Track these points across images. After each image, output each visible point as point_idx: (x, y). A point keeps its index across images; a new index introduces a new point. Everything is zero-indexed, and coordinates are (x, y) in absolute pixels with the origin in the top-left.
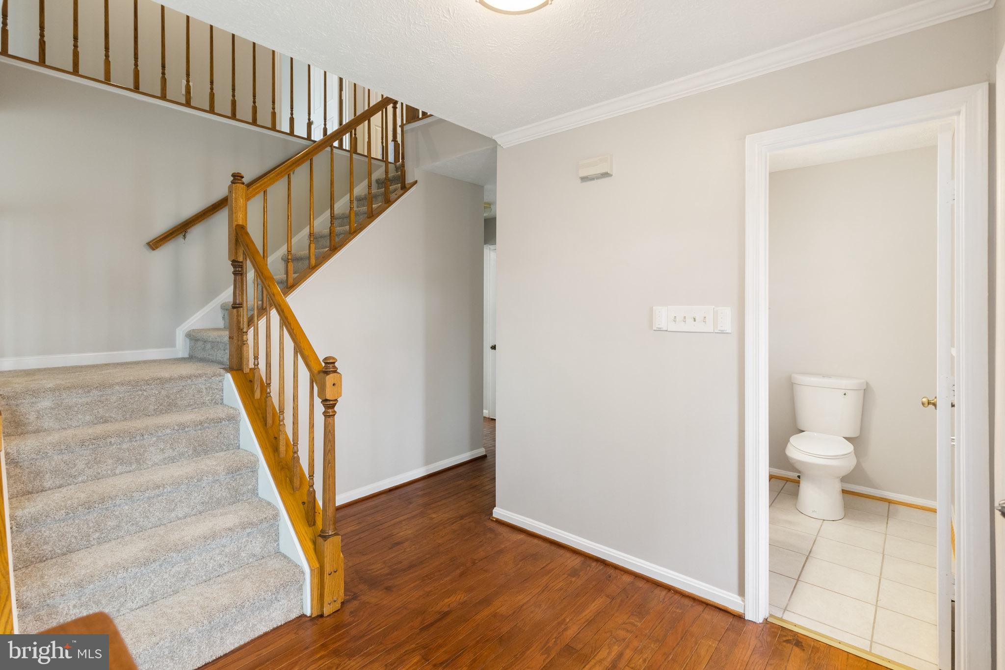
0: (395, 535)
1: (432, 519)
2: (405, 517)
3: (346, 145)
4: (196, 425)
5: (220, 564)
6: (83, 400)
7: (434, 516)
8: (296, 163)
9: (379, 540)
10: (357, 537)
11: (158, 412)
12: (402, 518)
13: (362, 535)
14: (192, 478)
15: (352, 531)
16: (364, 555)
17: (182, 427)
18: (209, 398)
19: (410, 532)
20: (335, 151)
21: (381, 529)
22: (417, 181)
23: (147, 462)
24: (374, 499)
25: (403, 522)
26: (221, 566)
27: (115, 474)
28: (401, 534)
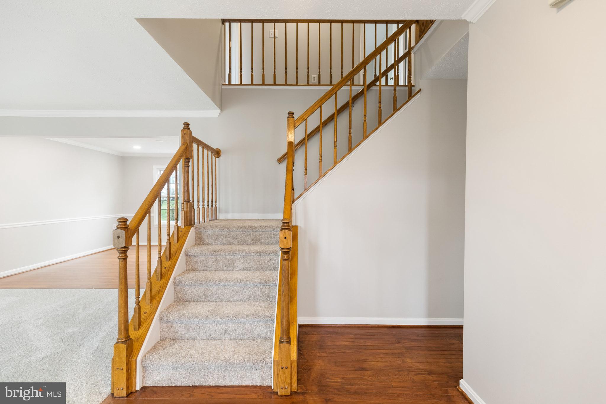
0: (368, 361)
1: (404, 362)
2: (386, 351)
3: (391, 82)
4: (257, 253)
5: (242, 333)
6: (222, 233)
7: (408, 360)
8: (324, 98)
9: (353, 360)
10: (343, 351)
11: (251, 244)
12: (382, 351)
13: (347, 351)
14: (242, 281)
15: (345, 345)
16: (336, 365)
17: (250, 253)
18: (275, 240)
19: (379, 365)
20: (383, 88)
21: (362, 352)
22: (421, 89)
23: (236, 267)
24: (377, 329)
25: (381, 355)
26: (243, 335)
27: (223, 270)
28: (372, 363)
